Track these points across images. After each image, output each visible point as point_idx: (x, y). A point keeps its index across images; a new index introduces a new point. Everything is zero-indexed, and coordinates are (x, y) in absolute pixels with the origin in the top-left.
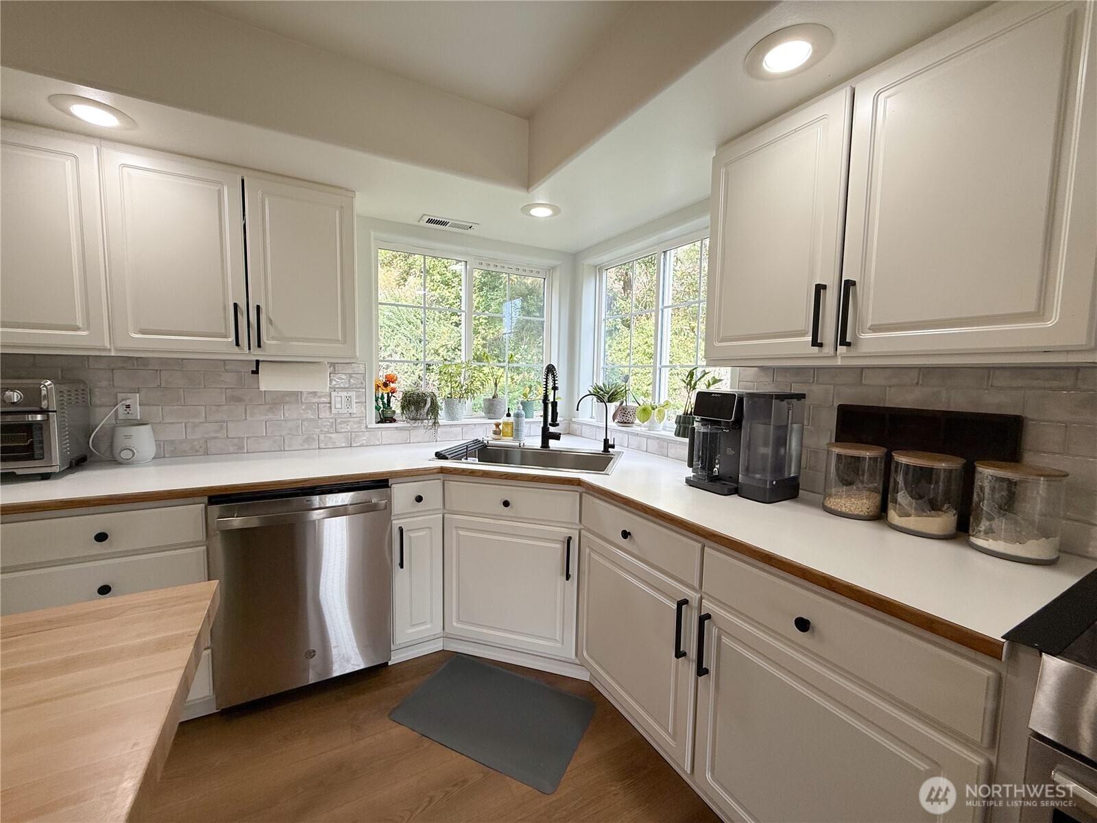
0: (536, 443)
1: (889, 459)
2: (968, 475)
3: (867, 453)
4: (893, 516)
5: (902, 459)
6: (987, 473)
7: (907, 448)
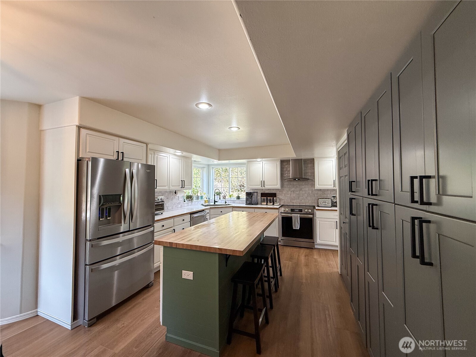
0: (213, 204)
1: (267, 198)
2: (273, 199)
3: (265, 198)
4: (268, 204)
5: (268, 198)
6: (275, 198)
7: (268, 197)
